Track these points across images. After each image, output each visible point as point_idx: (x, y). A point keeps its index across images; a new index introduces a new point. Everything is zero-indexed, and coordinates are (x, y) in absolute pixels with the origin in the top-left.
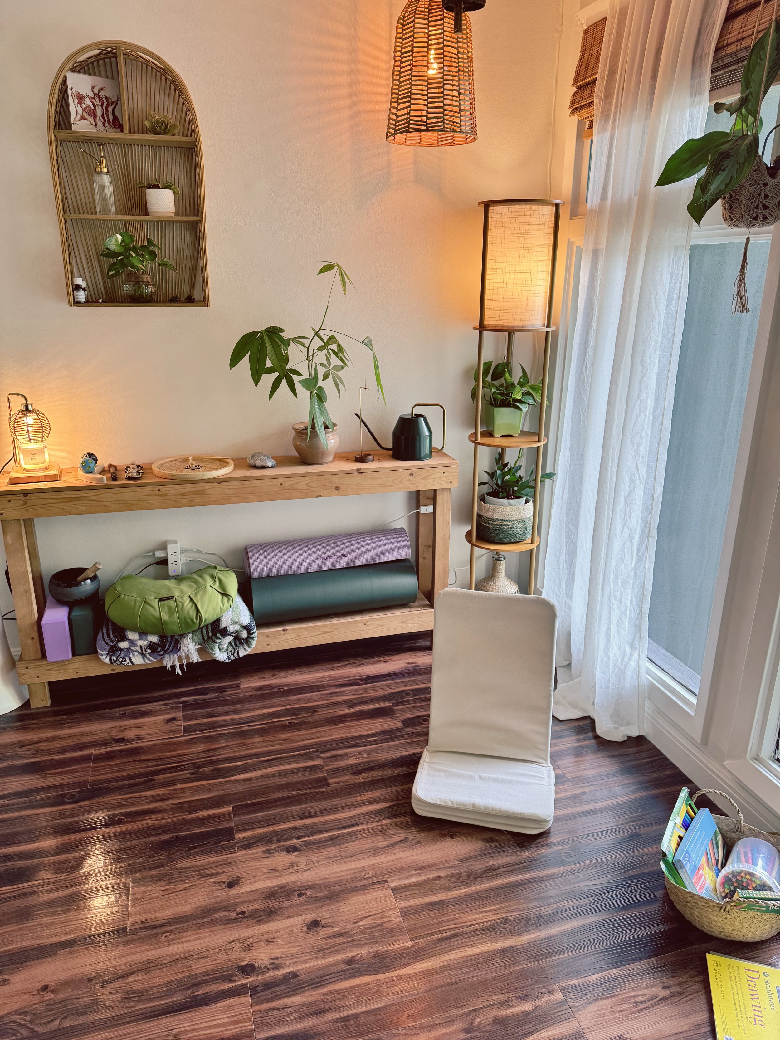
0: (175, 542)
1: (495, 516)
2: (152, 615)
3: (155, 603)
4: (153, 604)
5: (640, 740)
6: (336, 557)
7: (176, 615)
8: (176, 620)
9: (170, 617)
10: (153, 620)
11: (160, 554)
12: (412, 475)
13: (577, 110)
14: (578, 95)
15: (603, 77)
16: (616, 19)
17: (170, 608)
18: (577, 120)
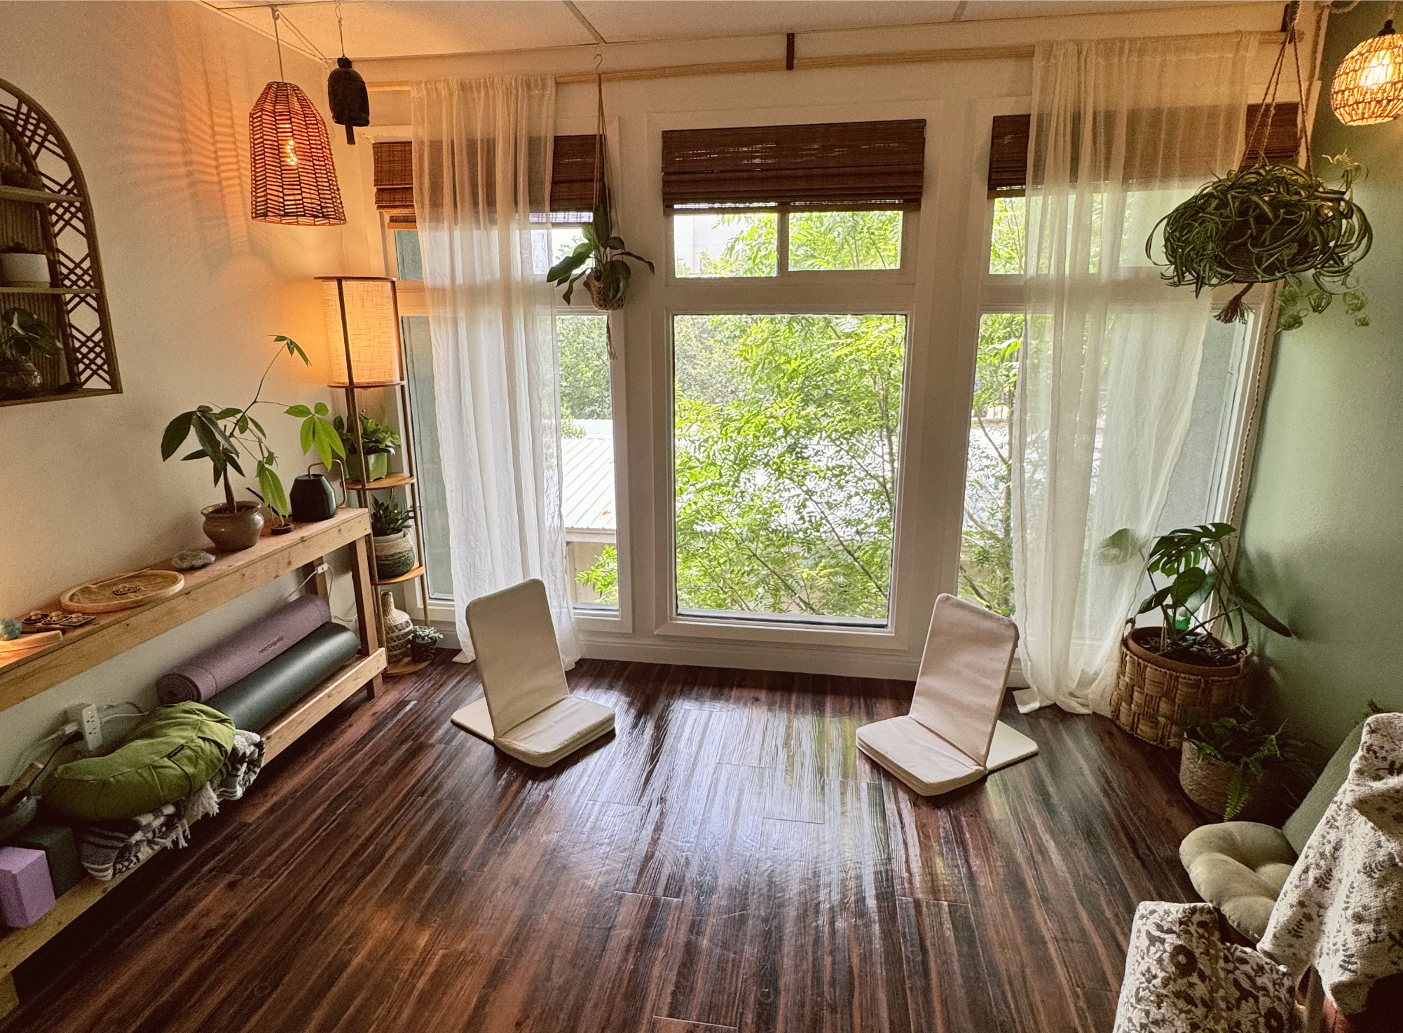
0: (84, 706)
1: (393, 551)
2: (175, 776)
3: (167, 762)
4: (166, 764)
5: (580, 663)
6: (275, 644)
7: (201, 762)
8: (203, 767)
9: (195, 768)
10: (180, 782)
11: (70, 729)
12: (340, 531)
13: (384, 207)
14: (386, 196)
15: (421, 189)
16: (426, 149)
17: (189, 758)
18: (381, 214)
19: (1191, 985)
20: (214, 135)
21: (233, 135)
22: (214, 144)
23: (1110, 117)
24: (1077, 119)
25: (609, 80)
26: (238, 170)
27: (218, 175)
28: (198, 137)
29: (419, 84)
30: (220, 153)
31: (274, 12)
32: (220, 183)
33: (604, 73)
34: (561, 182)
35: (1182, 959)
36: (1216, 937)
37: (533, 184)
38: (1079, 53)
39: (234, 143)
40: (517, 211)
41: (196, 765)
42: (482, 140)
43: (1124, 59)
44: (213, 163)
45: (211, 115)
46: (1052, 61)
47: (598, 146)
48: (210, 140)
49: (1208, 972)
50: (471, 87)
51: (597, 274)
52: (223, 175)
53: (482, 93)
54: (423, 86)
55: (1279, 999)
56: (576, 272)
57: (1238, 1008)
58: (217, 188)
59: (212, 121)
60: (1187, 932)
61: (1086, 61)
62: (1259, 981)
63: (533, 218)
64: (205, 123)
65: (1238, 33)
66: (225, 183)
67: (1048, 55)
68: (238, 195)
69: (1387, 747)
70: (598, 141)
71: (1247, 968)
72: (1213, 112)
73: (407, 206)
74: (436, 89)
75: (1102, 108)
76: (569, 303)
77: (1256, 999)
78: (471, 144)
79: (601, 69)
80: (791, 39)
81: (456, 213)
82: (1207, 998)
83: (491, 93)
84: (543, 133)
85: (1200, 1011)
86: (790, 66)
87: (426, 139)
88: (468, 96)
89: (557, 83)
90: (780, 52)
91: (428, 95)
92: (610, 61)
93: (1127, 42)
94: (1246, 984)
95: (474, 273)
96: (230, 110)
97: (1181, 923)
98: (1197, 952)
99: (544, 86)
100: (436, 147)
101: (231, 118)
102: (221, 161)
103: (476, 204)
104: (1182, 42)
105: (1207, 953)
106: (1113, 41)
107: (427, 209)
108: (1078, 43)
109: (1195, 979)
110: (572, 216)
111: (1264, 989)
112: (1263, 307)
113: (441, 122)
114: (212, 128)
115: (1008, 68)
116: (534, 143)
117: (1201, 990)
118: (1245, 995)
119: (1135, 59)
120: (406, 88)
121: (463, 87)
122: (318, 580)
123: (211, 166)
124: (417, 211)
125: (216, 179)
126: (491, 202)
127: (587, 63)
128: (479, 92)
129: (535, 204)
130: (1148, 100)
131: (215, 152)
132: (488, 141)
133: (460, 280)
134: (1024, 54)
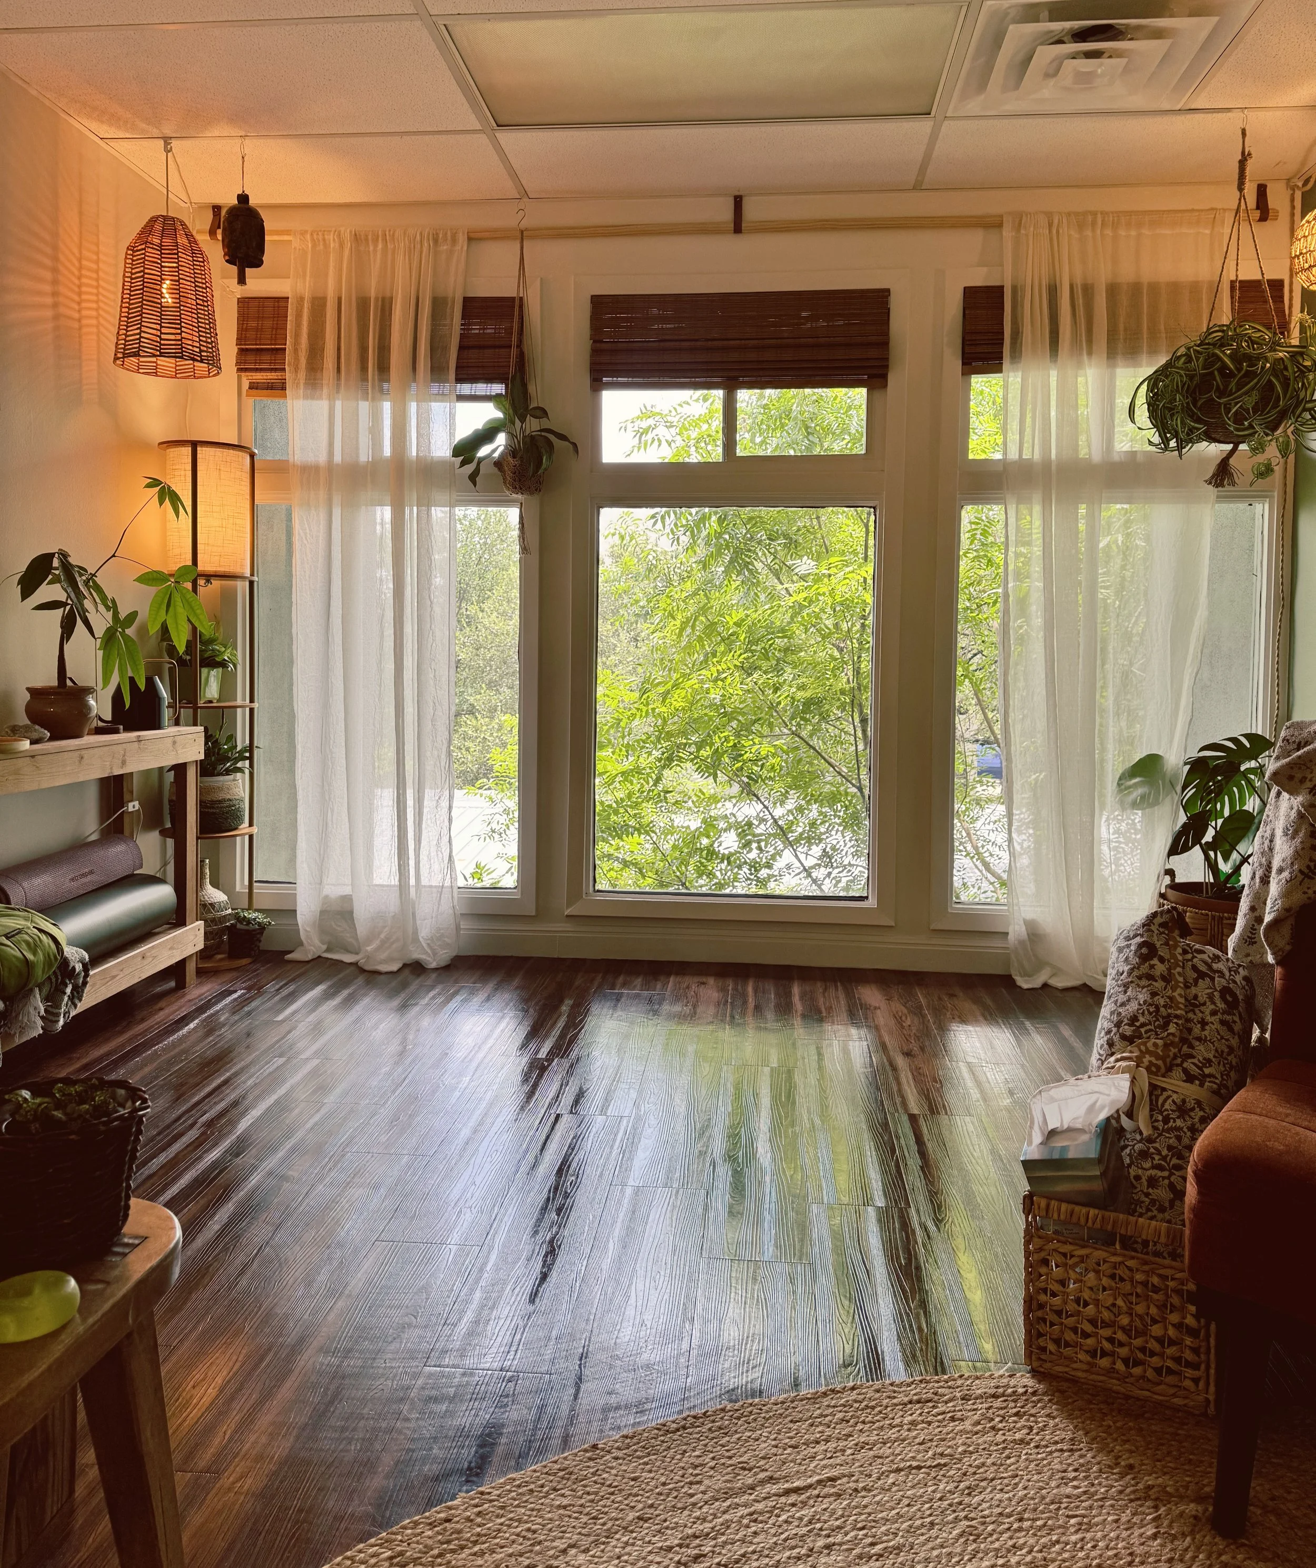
2: (15, 957)
3: (6, 941)
7: (40, 951)
8: (42, 959)
12: (174, 743)
13: (246, 370)
14: (251, 358)
15: (296, 350)
16: (306, 305)
17: (28, 943)
18: (239, 378)
19: (1152, 967)
20: (80, 268)
21: (97, 272)
22: (79, 278)
23: (1088, 290)
24: (1053, 291)
25: (532, 237)
26: (97, 310)
27: (79, 311)
28: (67, 268)
29: (303, 233)
30: (84, 289)
31: (166, 144)
32: (79, 320)
33: (526, 230)
34: (469, 348)
35: (1144, 950)
36: (1176, 933)
37: (437, 347)
38: (1050, 225)
39: (97, 280)
40: (414, 380)
41: (35, 953)
42: (377, 299)
43: (1098, 232)
44: (76, 298)
45: (80, 247)
46: (1023, 232)
47: (517, 308)
48: (76, 273)
49: (1167, 956)
50: (367, 240)
51: (512, 451)
52: (84, 313)
53: (380, 246)
54: (308, 237)
55: (1235, 982)
56: (484, 451)
57: (1196, 985)
58: (76, 325)
59: (81, 253)
60: (1149, 930)
61: (1058, 232)
62: (1215, 966)
63: (435, 388)
64: (73, 254)
65: (1212, 209)
66: (84, 322)
67: (1018, 227)
68: (95, 337)
69: (1296, 733)
70: (517, 303)
71: (1205, 957)
72: (1195, 287)
73: (276, 370)
74: (324, 240)
75: (1079, 281)
76: (475, 484)
77: (1213, 979)
78: (363, 305)
79: (524, 224)
80: (738, 201)
81: (339, 379)
82: (1165, 973)
83: (390, 246)
84: (450, 295)
85: (1159, 984)
86: (738, 229)
87: (307, 296)
88: (362, 248)
89: (470, 239)
90: (727, 215)
91: (314, 246)
92: (535, 217)
93: (1099, 215)
94: (1203, 968)
95: (357, 448)
96: (97, 245)
97: (1144, 925)
98: (1158, 944)
99: (454, 241)
100: (319, 304)
101: (97, 254)
102: (84, 297)
103: (364, 368)
104: (1158, 218)
105: (1167, 944)
106: (1085, 213)
107: (302, 375)
108: (1049, 215)
109: (1155, 961)
110: (481, 388)
111: (1220, 972)
112: (1276, 494)
113: (326, 275)
114: (80, 260)
115: (976, 237)
116: (439, 304)
117: (1160, 968)
118: (1202, 975)
119: (1109, 232)
120: (286, 238)
121: (356, 238)
122: (127, 820)
123: (73, 300)
124: (288, 375)
125: (76, 315)
126: (383, 368)
127: (508, 219)
128: (376, 246)
129: (437, 372)
130: (1127, 274)
131: (79, 287)
132: (383, 299)
133: (338, 458)
134: (993, 224)
